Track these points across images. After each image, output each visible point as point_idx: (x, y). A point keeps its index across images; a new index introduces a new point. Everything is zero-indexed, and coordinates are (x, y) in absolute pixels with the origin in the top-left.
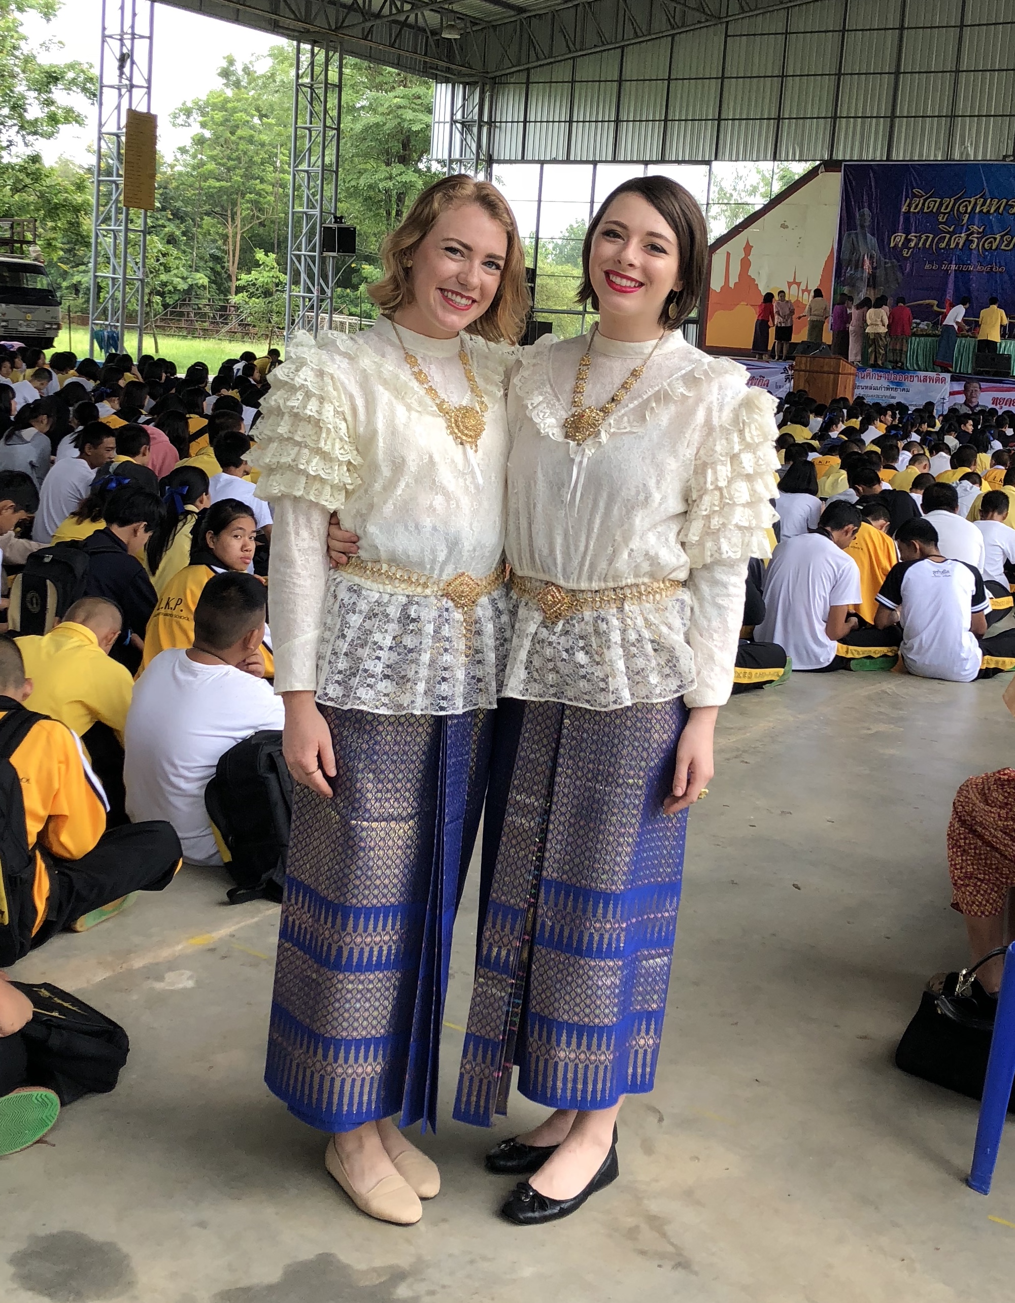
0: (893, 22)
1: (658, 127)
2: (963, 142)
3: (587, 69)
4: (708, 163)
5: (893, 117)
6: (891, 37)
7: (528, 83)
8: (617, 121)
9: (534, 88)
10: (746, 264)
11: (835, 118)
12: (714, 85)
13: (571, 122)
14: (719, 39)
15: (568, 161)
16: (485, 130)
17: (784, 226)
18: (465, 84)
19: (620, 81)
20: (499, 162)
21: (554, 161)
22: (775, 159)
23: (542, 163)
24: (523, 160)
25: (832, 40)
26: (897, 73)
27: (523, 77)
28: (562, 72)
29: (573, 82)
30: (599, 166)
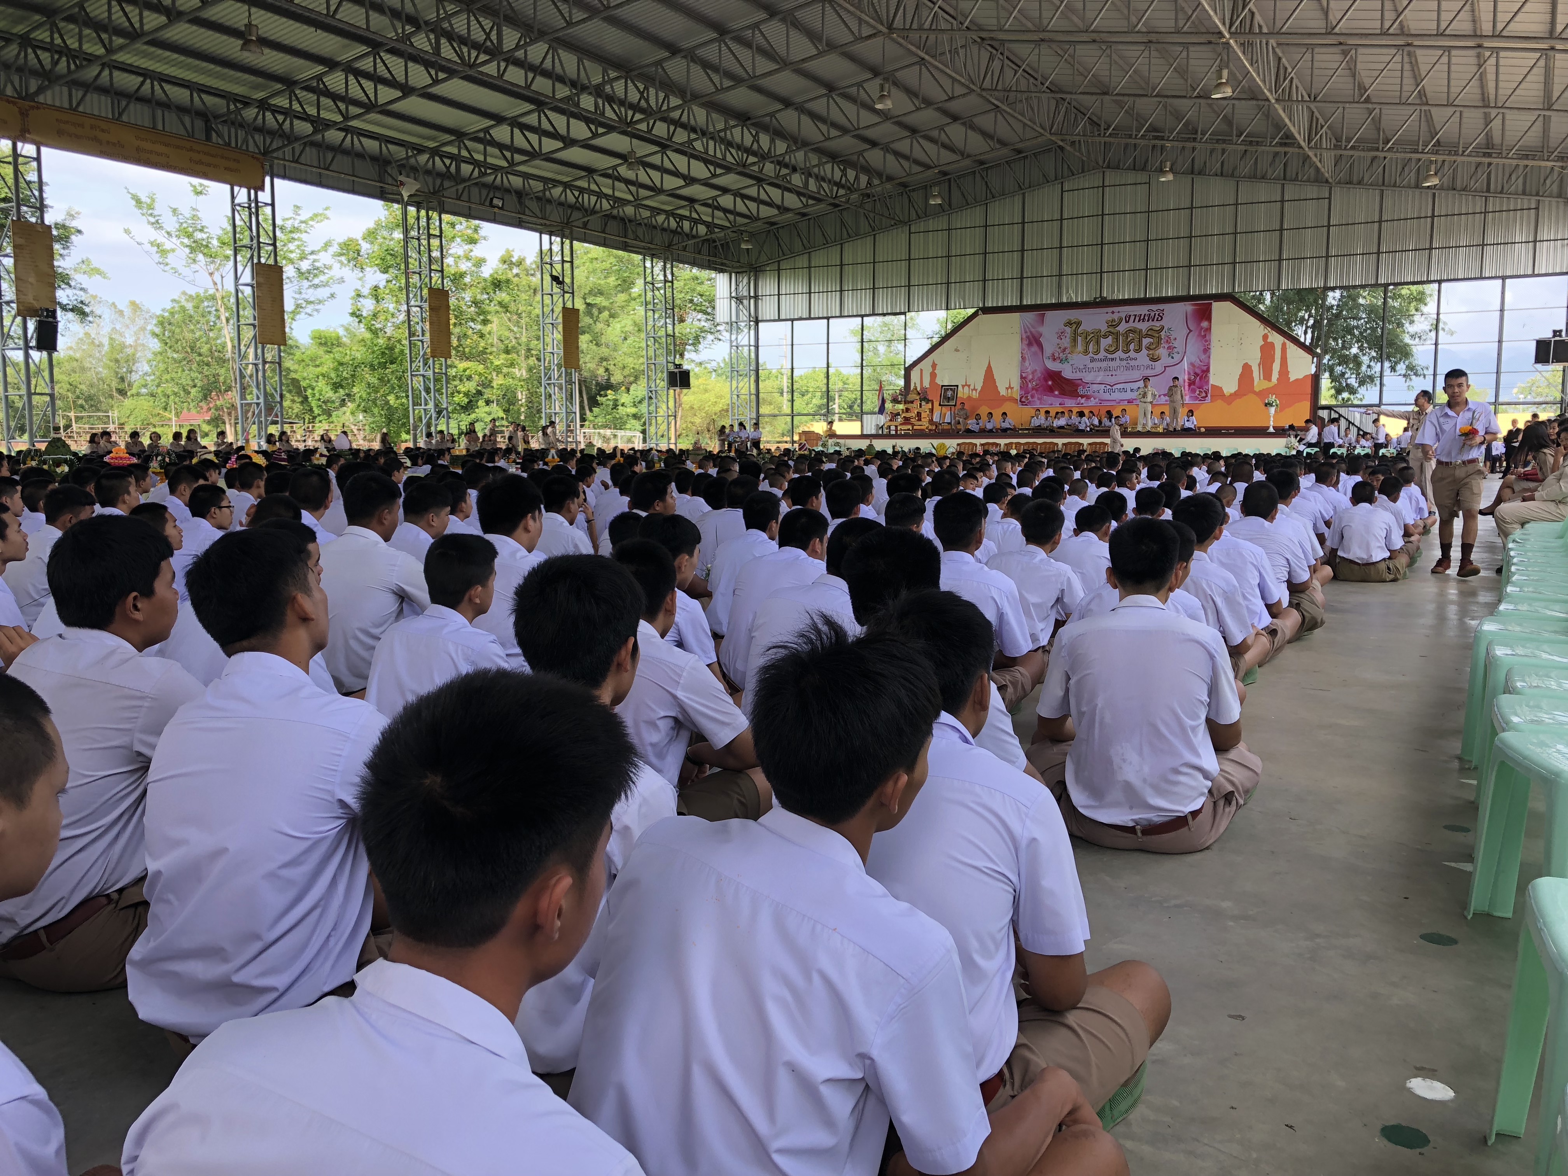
0: (1018, 219)
1: (869, 293)
2: (1067, 292)
3: (819, 258)
4: (904, 313)
5: (1022, 278)
6: (1017, 228)
7: (779, 270)
8: (841, 291)
9: (783, 273)
10: (933, 375)
11: (985, 280)
12: (904, 264)
13: (810, 293)
14: (904, 236)
15: (810, 318)
16: (752, 301)
17: (957, 350)
18: (736, 273)
19: (841, 265)
20: (763, 321)
21: (801, 319)
22: (947, 309)
23: (792, 320)
24: (779, 320)
25: (979, 232)
26: (1023, 251)
27: (775, 266)
28: (802, 261)
29: (810, 267)
30: (831, 320)
